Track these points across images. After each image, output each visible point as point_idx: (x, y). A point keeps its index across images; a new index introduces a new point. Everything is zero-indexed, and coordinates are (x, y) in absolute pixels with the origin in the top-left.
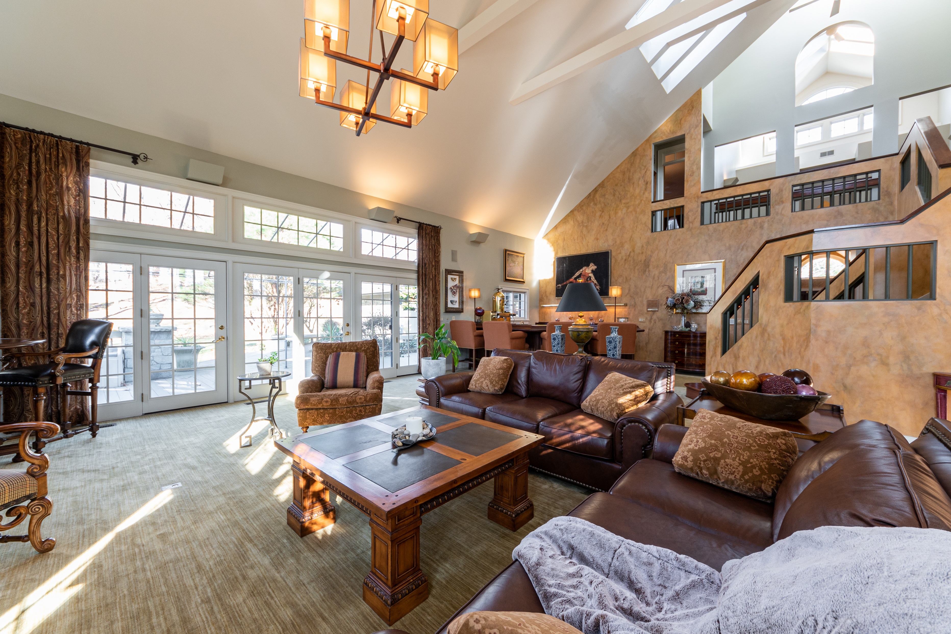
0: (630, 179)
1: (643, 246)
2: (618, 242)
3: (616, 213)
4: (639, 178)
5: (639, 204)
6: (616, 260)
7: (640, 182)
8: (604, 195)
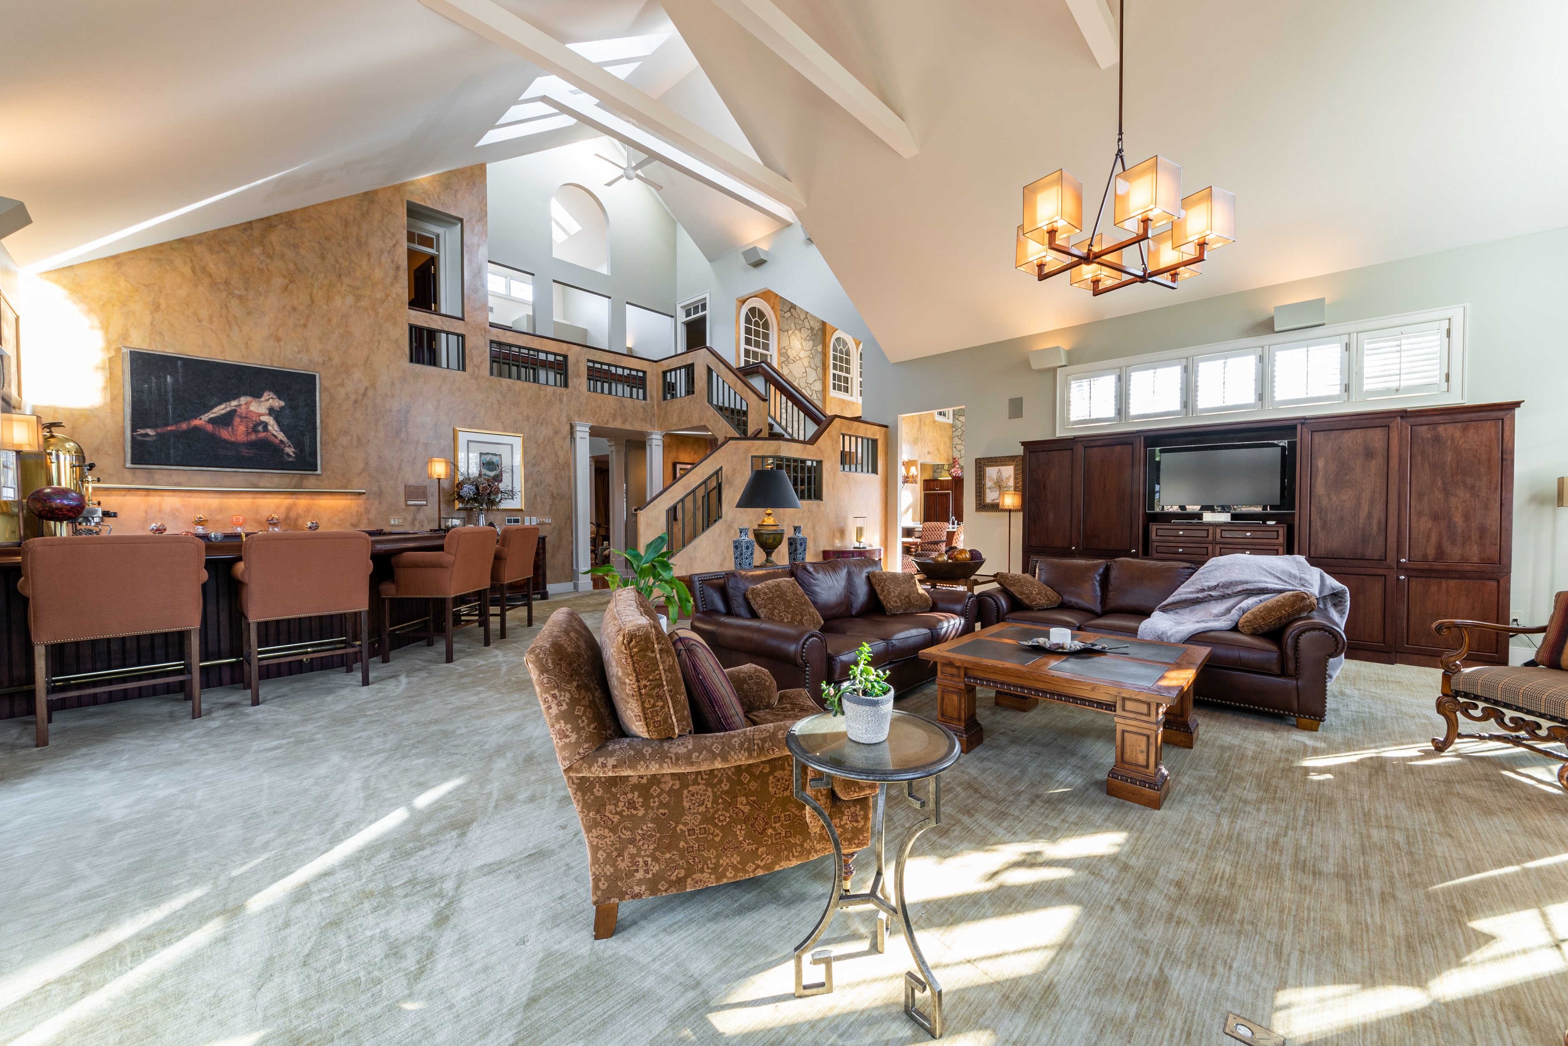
0: (360, 244)
1: (393, 384)
2: (337, 361)
3: (329, 299)
4: (382, 252)
5: (383, 301)
6: (332, 398)
7: (383, 260)
8: (296, 247)
